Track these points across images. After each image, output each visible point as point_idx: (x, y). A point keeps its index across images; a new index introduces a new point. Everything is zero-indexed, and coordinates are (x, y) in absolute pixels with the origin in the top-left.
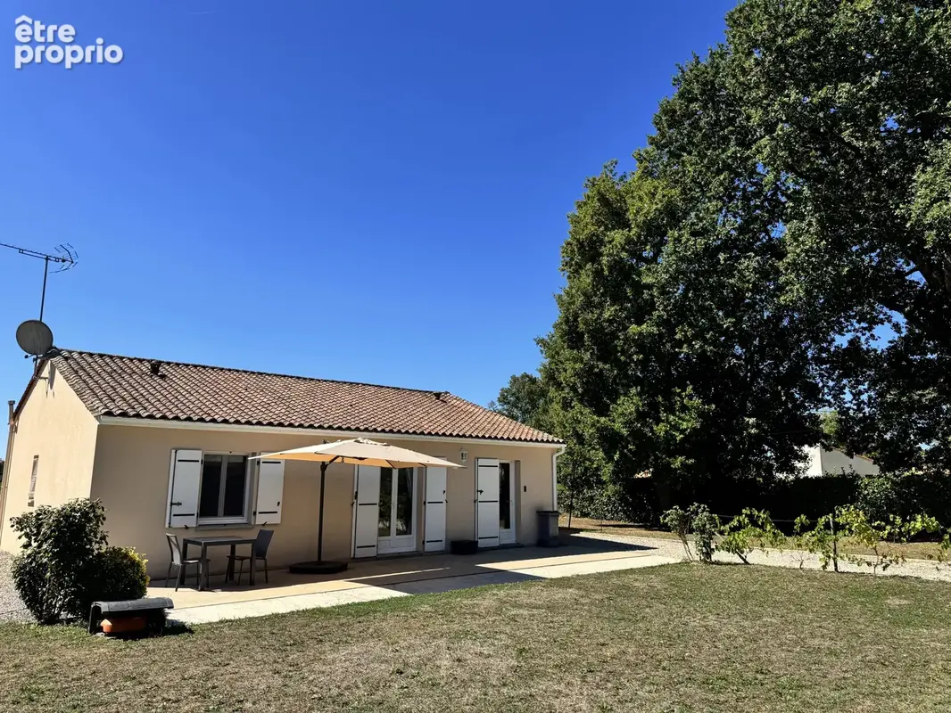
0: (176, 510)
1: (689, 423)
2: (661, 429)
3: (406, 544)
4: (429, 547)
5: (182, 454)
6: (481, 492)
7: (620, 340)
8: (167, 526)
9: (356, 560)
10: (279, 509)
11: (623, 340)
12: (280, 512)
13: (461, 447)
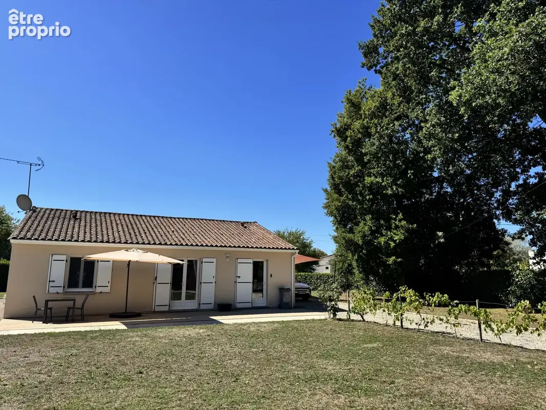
0: (52, 284)
1: (399, 236)
2: (382, 240)
3: (191, 305)
4: (202, 307)
5: (55, 257)
6: (239, 277)
7: (360, 187)
8: (47, 292)
9: (155, 312)
10: (109, 285)
11: (362, 187)
12: (109, 287)
13: (226, 253)
